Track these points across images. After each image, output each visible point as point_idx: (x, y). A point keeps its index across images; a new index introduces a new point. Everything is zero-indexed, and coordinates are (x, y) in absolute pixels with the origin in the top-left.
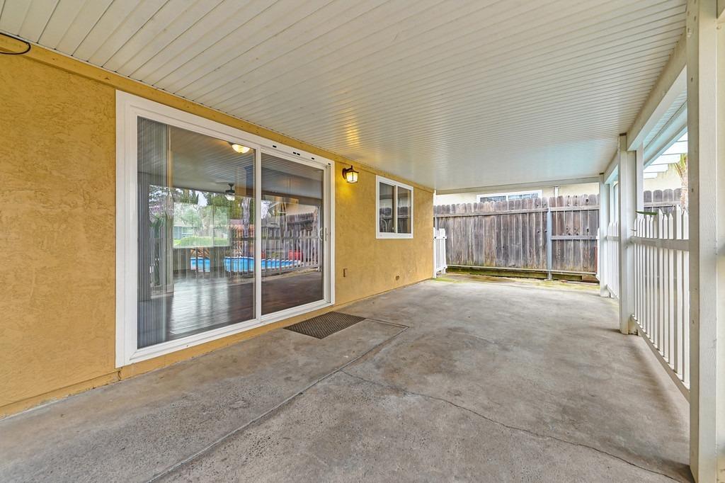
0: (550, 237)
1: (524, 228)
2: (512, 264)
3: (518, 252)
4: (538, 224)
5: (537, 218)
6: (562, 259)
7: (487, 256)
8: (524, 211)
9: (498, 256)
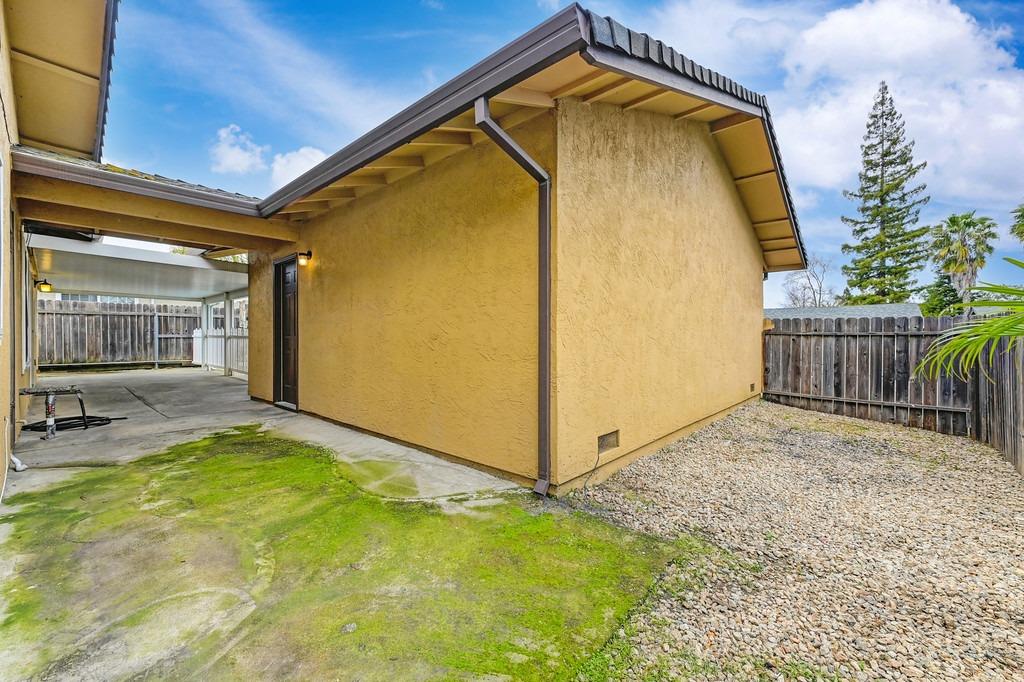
0: (157, 335)
1: (133, 328)
2: (119, 359)
3: (126, 348)
4: (146, 325)
5: (145, 320)
6: (167, 352)
7: (91, 353)
8: (133, 313)
9: (104, 353)
